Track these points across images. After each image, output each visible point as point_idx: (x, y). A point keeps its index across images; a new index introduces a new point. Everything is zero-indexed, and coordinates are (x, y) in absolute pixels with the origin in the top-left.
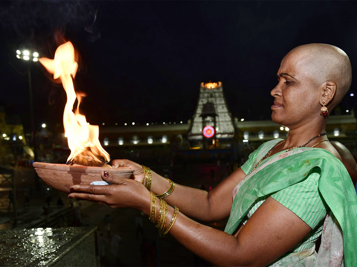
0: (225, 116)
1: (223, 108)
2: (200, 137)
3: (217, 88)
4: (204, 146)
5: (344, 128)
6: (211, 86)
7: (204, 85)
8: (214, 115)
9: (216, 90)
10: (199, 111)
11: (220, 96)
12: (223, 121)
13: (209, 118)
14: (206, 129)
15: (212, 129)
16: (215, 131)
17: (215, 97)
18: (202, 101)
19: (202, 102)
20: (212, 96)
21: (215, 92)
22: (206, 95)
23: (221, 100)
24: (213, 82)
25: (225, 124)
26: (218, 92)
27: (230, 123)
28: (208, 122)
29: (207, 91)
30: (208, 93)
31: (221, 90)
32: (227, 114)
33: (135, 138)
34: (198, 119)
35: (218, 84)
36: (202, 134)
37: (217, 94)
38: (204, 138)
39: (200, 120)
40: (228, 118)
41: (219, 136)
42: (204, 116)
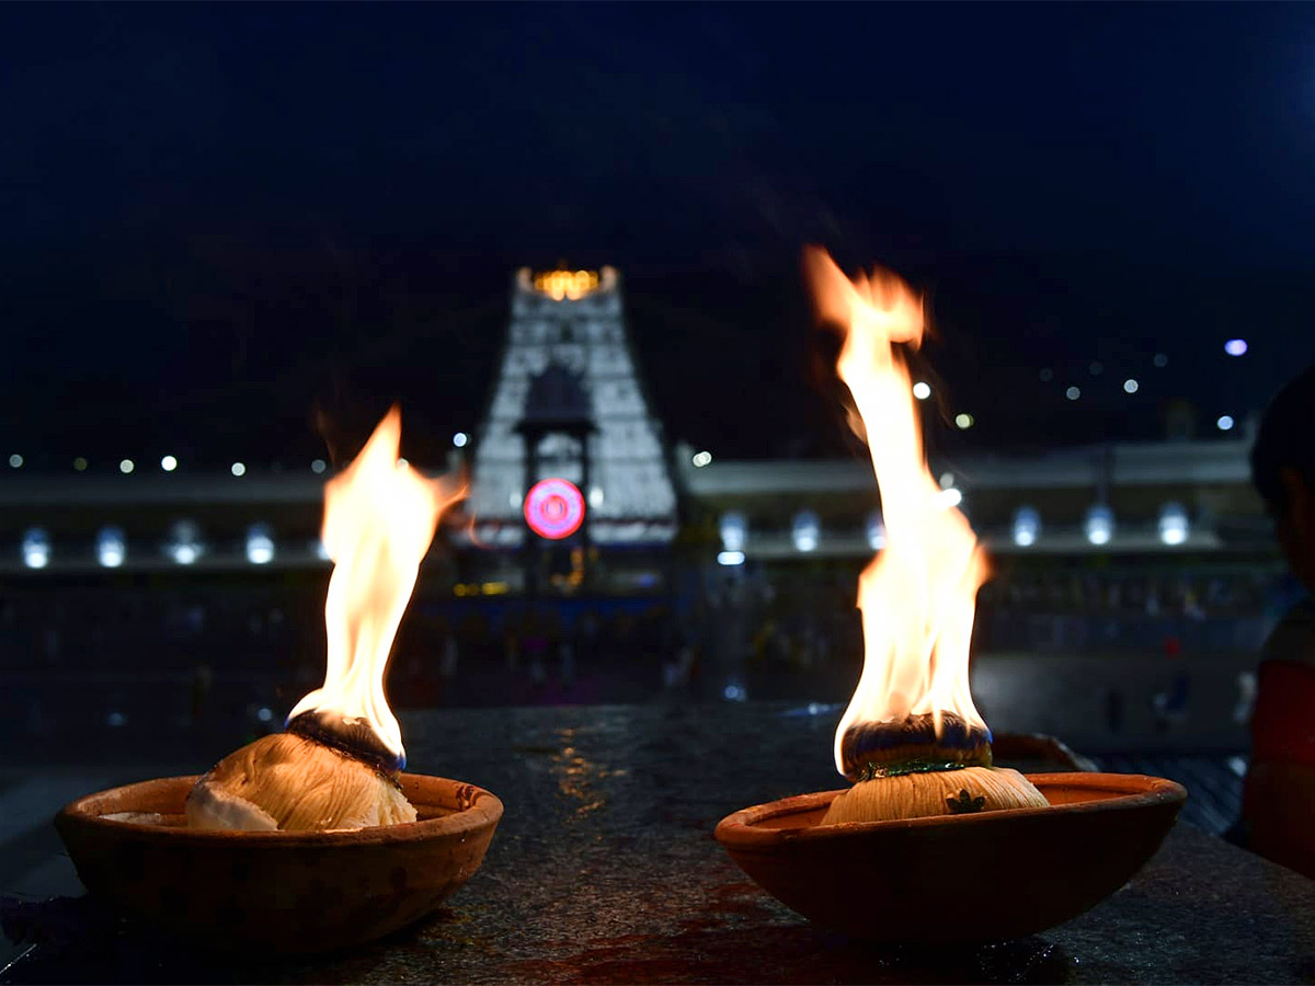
0: (630, 435)
1: (622, 394)
2: (510, 536)
3: (597, 298)
4: (530, 580)
5: (1211, 505)
6: (566, 286)
7: (532, 279)
8: (582, 429)
9: (589, 310)
10: (508, 406)
11: (607, 339)
12: (620, 462)
13: (551, 445)
14: (540, 494)
15: (572, 496)
16: (586, 507)
17: (585, 341)
18: (521, 361)
19: (522, 364)
20: (567, 337)
21: (583, 319)
22: (541, 330)
23: (612, 357)
24: (573, 268)
25: (629, 474)
26: (600, 319)
27: (655, 471)
28: (552, 460)
29: (546, 309)
30: (551, 319)
31: (614, 307)
32: (641, 428)
33: (185, 530)
34: (502, 448)
35: (600, 279)
36: (521, 522)
37: (595, 330)
38: (532, 537)
39: (514, 449)
40: (646, 445)
41: (601, 534)
42: (530, 431)
